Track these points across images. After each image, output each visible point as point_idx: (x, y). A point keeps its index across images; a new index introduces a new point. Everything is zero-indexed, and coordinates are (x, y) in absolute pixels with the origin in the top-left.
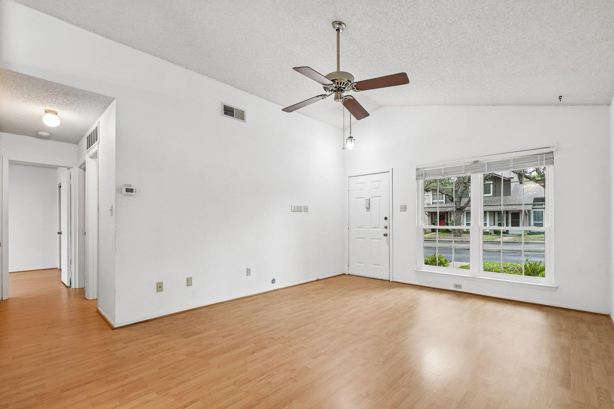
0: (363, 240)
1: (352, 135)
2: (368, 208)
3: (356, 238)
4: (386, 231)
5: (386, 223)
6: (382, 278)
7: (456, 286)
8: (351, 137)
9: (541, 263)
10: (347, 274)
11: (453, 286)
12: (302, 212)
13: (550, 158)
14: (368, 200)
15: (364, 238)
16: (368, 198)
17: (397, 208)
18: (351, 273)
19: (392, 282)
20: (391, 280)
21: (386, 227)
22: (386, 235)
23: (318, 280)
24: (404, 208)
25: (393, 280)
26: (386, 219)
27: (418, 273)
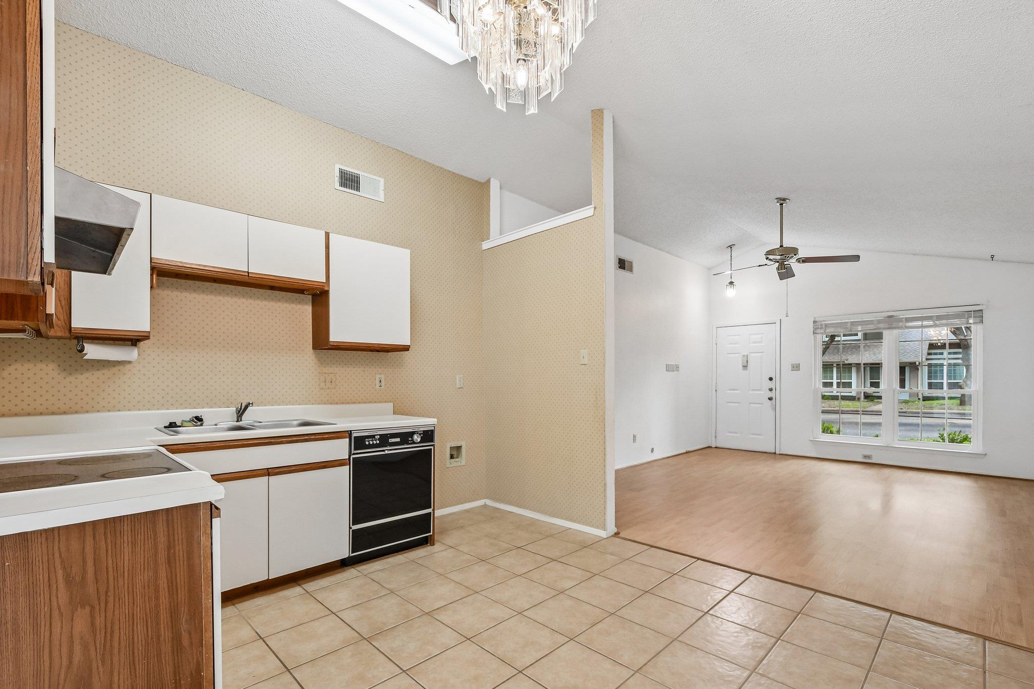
0: (737, 404)
1: (733, 280)
2: (745, 367)
3: (728, 402)
4: (770, 394)
5: (771, 385)
6: (764, 450)
7: (865, 457)
8: (731, 283)
9: (961, 433)
10: (714, 446)
11: (861, 456)
12: (674, 371)
13: (980, 317)
14: (746, 356)
15: (739, 403)
16: (745, 354)
17: (786, 367)
18: (718, 445)
19: (780, 454)
20: (777, 452)
21: (771, 390)
22: (770, 399)
23: (687, 452)
24: (796, 367)
25: (781, 453)
26: (771, 379)
27: (814, 442)
